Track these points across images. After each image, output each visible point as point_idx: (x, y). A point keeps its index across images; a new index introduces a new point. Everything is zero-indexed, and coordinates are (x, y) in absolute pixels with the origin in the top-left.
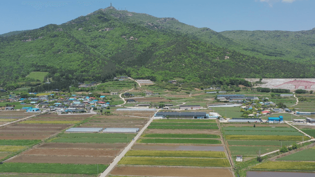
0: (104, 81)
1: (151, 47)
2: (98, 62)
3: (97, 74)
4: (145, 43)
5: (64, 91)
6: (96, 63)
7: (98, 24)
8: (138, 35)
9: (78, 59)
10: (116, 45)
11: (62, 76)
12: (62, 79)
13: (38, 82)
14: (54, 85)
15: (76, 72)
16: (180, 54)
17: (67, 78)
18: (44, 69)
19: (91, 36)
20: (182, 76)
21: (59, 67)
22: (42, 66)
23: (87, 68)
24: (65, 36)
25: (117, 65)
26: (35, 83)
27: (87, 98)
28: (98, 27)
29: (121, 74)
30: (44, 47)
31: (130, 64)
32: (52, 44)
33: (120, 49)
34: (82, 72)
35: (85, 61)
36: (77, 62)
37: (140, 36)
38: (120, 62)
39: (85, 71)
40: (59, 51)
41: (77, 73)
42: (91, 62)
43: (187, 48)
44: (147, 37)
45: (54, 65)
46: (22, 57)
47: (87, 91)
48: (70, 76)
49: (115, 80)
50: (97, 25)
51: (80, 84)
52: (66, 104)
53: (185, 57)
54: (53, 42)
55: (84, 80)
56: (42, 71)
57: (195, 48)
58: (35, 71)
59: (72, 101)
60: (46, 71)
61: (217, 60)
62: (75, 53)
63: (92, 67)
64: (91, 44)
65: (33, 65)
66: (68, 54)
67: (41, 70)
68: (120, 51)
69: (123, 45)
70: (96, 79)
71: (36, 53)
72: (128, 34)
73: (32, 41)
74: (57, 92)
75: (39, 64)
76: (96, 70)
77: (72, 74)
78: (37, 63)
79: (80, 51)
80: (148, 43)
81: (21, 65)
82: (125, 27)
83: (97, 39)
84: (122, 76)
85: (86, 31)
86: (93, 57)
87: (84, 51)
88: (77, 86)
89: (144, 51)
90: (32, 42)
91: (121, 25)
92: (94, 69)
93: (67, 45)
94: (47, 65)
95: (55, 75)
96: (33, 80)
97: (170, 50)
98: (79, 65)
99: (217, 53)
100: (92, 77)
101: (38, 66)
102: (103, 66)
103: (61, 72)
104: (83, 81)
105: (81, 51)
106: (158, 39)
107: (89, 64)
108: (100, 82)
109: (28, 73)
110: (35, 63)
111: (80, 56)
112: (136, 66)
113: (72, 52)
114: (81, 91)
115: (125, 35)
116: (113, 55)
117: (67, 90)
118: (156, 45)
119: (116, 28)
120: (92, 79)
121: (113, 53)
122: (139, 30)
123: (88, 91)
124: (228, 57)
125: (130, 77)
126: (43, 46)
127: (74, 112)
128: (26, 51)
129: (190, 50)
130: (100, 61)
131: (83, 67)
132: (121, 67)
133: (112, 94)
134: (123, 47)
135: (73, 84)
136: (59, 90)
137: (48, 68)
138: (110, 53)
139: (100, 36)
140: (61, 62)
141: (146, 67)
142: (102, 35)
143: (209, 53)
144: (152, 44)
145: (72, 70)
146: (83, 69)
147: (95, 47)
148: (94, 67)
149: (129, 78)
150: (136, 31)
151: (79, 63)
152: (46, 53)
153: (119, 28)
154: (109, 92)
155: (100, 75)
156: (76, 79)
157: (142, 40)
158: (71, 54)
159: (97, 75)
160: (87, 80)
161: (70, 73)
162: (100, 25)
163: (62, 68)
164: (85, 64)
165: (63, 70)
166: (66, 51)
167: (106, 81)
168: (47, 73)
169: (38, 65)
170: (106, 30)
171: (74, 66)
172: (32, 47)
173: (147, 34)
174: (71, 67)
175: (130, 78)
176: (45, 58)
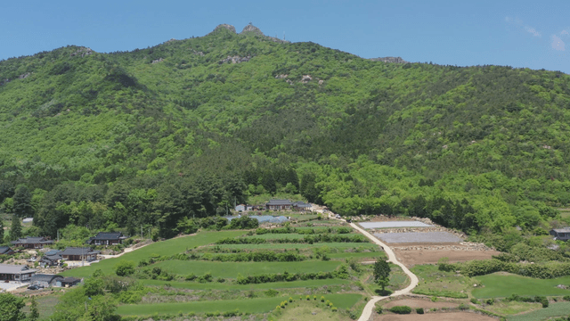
1: (370, 101)
2: (179, 141)
4: (349, 93)
6: (171, 143)
7: (210, 49)
8: (327, 70)
10: (259, 98)
16: (514, 110)
19: (187, 77)
23: (131, 165)
24: (94, 68)
28: (207, 56)
29: (272, 189)
31: (307, 150)
35: (131, 139)
37: (331, 75)
38: (267, 146)
40: (59, 108)
42: (154, 141)
43: (528, 90)
44: (353, 77)
49: (236, 225)
50: (204, 53)
53: (538, 117)
54: (53, 86)
62: (109, 113)
63: (152, 157)
66: (82, 118)
70: (129, 218)
72: (296, 67)
79: (124, 108)
80: (360, 91)
82: (286, 51)
83: (201, 85)
84: (280, 198)
85: (171, 65)
89: (347, 111)
91: (275, 49)
97: (457, 100)
98: (103, 154)
105: (130, 107)
106: (391, 81)
107: (141, 150)
111: (119, 122)
112: (333, 156)
115: (286, 71)
116: (244, 125)
118: (386, 95)
119: (261, 57)
121: (245, 120)
122: (327, 59)
125: (320, 203)
126: (18, 100)
129: (545, 95)
130: (190, 138)
131: (116, 159)
132: (273, 161)
138: (235, 121)
139: (211, 77)
141: (375, 160)
142: (217, 74)
144: (372, 93)
148: (157, 161)
149: (314, 207)
150: (318, 61)
151: (107, 147)
153: (270, 56)
157: (339, 85)
158: (95, 117)
159: (139, 193)
162: (215, 51)
164: (129, 148)
166: (82, 108)
170: (230, 62)
173: (353, 67)
174: (70, 162)
175: (320, 210)
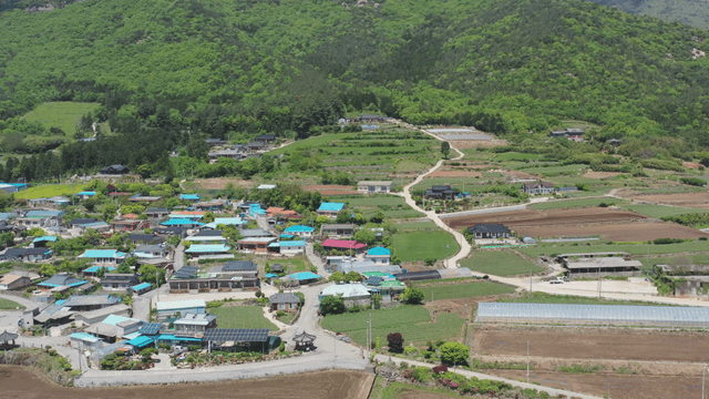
0: (303, 134)
1: (425, 26)
2: (269, 69)
3: (274, 104)
4: (404, 17)
5: (146, 175)
6: (263, 71)
9: (200, 61)
10: (317, 23)
11: (145, 115)
12: (144, 126)
13: (54, 138)
14: (106, 148)
15: (194, 100)
16: (548, 42)
17: (164, 121)
18: (86, 95)
20: (588, 114)
21: (135, 87)
22: (80, 83)
23: (234, 89)
25: (331, 80)
26: (40, 140)
27: (255, 211)
29: (359, 107)
30: (90, 28)
31: (374, 75)
32: (118, 17)
33: (330, 34)
34: (215, 100)
35: (225, 66)
36: (197, 69)
38: (338, 71)
39: (225, 98)
40: (139, 35)
41: (201, 106)
42: (247, 69)
43: (563, 23)
45: (122, 81)
46: (19, 55)
47: (248, 175)
48: (174, 113)
49: (347, 130)
51: (212, 145)
52: (147, 256)
53: (567, 49)
54: (118, 10)
55: (227, 127)
56: (81, 100)
57: (589, 21)
58: (55, 100)
59: (180, 231)
60: (93, 100)
61: (669, 60)
62: (191, 40)
63: (251, 83)
64: (237, 20)
65: (50, 81)
66: (167, 46)
67: (77, 97)
68: (331, 38)
69: (338, 22)
70: (275, 126)
71: (65, 46)
73: (58, 9)
74: (115, 180)
75: (70, 77)
76: (265, 93)
77: (182, 108)
78: (64, 75)
79: (205, 36)
80: (415, 15)
81: (11, 79)
84: (367, 114)
86: (249, 53)
87: (219, 34)
88: (200, 152)
89: (405, 37)
90: (55, 14)
92: (257, 92)
93: (164, 19)
94: (98, 80)
95: (122, 111)
96: (37, 130)
97: (504, 31)
98: (204, 79)
99: (661, 38)
100: (259, 117)
101: (68, 84)
102: (288, 80)
103: (143, 100)
104: (222, 132)
105: (209, 34)
106: (446, 5)
107: (237, 77)
108: (289, 136)
109: (30, 107)
110: (57, 73)
111: (207, 50)
112: (398, 82)
113: (179, 40)
114: (222, 173)
116: (310, 51)
117: (161, 168)
118: (440, 20)
120: (259, 123)
121: (308, 45)
123: (253, 173)
124: (703, 53)
125: (397, 117)
126: (88, 24)
127: (196, 347)
128: (36, 40)
129: (577, 28)
130: (277, 65)
131: (218, 83)
132: (350, 86)
133: (366, 192)
134: (340, 26)
135: (185, 142)
136: (125, 171)
137: (101, 89)
138: (299, 47)
140: (145, 69)
141: (433, 84)
143: (638, 40)
144: (427, 18)
145: (181, 97)
146: (219, 92)
147: (251, 30)
148: (256, 86)
149: (393, 120)
151: (205, 73)
152: (98, 43)
154: (346, 182)
155: (286, 109)
156: (197, 123)
157: (393, 9)
158: (179, 45)
159: (277, 109)
160: (237, 128)
161: (174, 106)
163: (147, 89)
164: (226, 74)
165: (151, 97)
166: (162, 36)
167: (313, 133)
168: (96, 106)
169: (65, 80)
171: (188, 82)
172: (56, 28)
174: (178, 86)
175: (398, 122)
176: (93, 57)
